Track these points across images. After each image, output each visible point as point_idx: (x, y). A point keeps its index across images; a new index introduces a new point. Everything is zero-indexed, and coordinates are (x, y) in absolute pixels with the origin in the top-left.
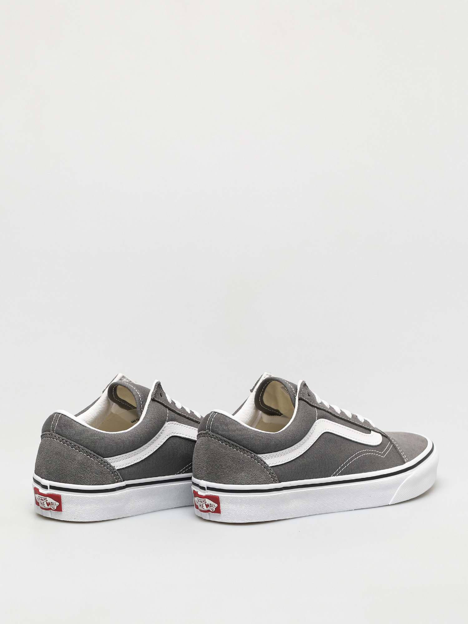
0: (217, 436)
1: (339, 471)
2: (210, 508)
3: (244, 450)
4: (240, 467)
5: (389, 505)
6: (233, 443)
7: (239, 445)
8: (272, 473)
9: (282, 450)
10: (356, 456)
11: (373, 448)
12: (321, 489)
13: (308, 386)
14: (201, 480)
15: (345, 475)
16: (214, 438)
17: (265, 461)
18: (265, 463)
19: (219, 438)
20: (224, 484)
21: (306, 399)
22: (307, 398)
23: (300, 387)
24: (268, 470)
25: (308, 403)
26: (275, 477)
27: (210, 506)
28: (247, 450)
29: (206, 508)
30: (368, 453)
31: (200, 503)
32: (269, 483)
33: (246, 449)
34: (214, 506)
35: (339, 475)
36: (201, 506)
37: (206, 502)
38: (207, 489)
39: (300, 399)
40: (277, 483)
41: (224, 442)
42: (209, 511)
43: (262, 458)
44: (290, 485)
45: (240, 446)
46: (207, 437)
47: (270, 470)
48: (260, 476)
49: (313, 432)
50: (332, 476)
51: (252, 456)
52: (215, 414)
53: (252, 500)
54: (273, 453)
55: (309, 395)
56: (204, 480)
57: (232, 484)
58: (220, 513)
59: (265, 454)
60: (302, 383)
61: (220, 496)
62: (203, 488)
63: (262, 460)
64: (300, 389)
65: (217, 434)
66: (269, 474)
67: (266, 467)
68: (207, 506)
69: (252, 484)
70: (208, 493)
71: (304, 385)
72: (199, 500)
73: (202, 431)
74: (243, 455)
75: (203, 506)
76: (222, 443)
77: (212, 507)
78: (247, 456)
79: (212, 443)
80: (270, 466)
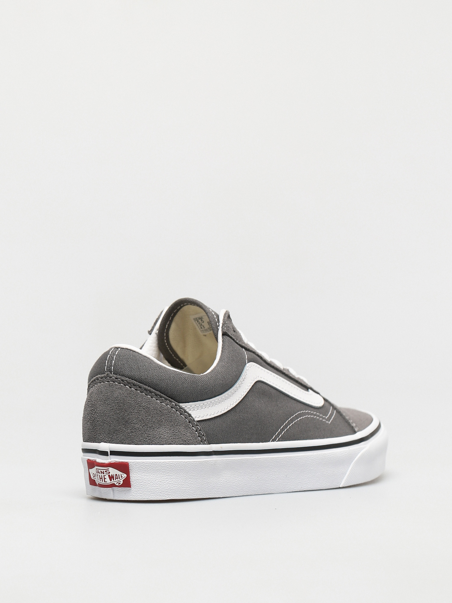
0: (123, 378)
1: (279, 434)
2: (115, 480)
3: (161, 397)
4: (158, 420)
5: (340, 488)
6: (146, 387)
7: (154, 390)
8: (200, 430)
9: (210, 399)
10: (297, 417)
11: (316, 410)
12: (259, 458)
13: (232, 319)
14: (101, 442)
15: (286, 441)
16: (118, 382)
17: (190, 412)
18: (190, 415)
19: (126, 381)
20: (136, 444)
21: (231, 334)
22: (233, 334)
23: (222, 318)
24: (194, 426)
25: (234, 340)
26: (203, 435)
27: (116, 478)
28: (166, 397)
29: (110, 482)
30: (311, 415)
31: (101, 475)
32: (196, 443)
33: (164, 396)
34: (122, 477)
35: (279, 441)
36: (102, 478)
37: (109, 472)
38: (110, 455)
39: (224, 334)
40: (205, 444)
41: (134, 386)
42: (113, 485)
43: (186, 408)
44: (221, 449)
45: (156, 391)
46: (108, 382)
47: (197, 425)
48: (184, 433)
49: (245, 378)
50: (272, 441)
51: (173, 404)
52: (116, 350)
53: (174, 467)
54: (199, 402)
55: (234, 331)
56: (105, 442)
57: (147, 444)
58: (131, 487)
59: (190, 403)
60: (225, 314)
61: (130, 462)
62: (104, 453)
63: (185, 412)
64: (223, 321)
65: (123, 375)
66: (196, 431)
67: (192, 421)
68: (111, 478)
69: (174, 444)
70: (111, 460)
71: (228, 317)
72: (100, 471)
73: (99, 376)
74: (161, 404)
75: (105, 479)
76: (131, 388)
77: (119, 479)
78: (166, 405)
79: (116, 390)
80: (196, 419)
